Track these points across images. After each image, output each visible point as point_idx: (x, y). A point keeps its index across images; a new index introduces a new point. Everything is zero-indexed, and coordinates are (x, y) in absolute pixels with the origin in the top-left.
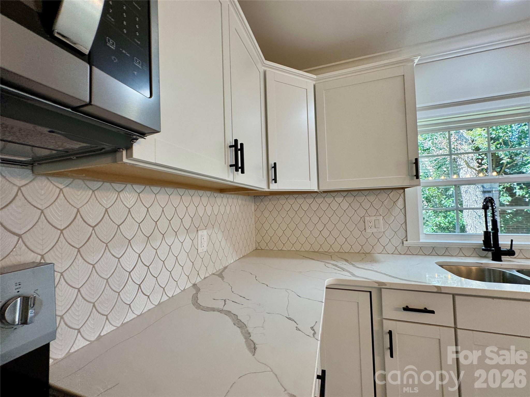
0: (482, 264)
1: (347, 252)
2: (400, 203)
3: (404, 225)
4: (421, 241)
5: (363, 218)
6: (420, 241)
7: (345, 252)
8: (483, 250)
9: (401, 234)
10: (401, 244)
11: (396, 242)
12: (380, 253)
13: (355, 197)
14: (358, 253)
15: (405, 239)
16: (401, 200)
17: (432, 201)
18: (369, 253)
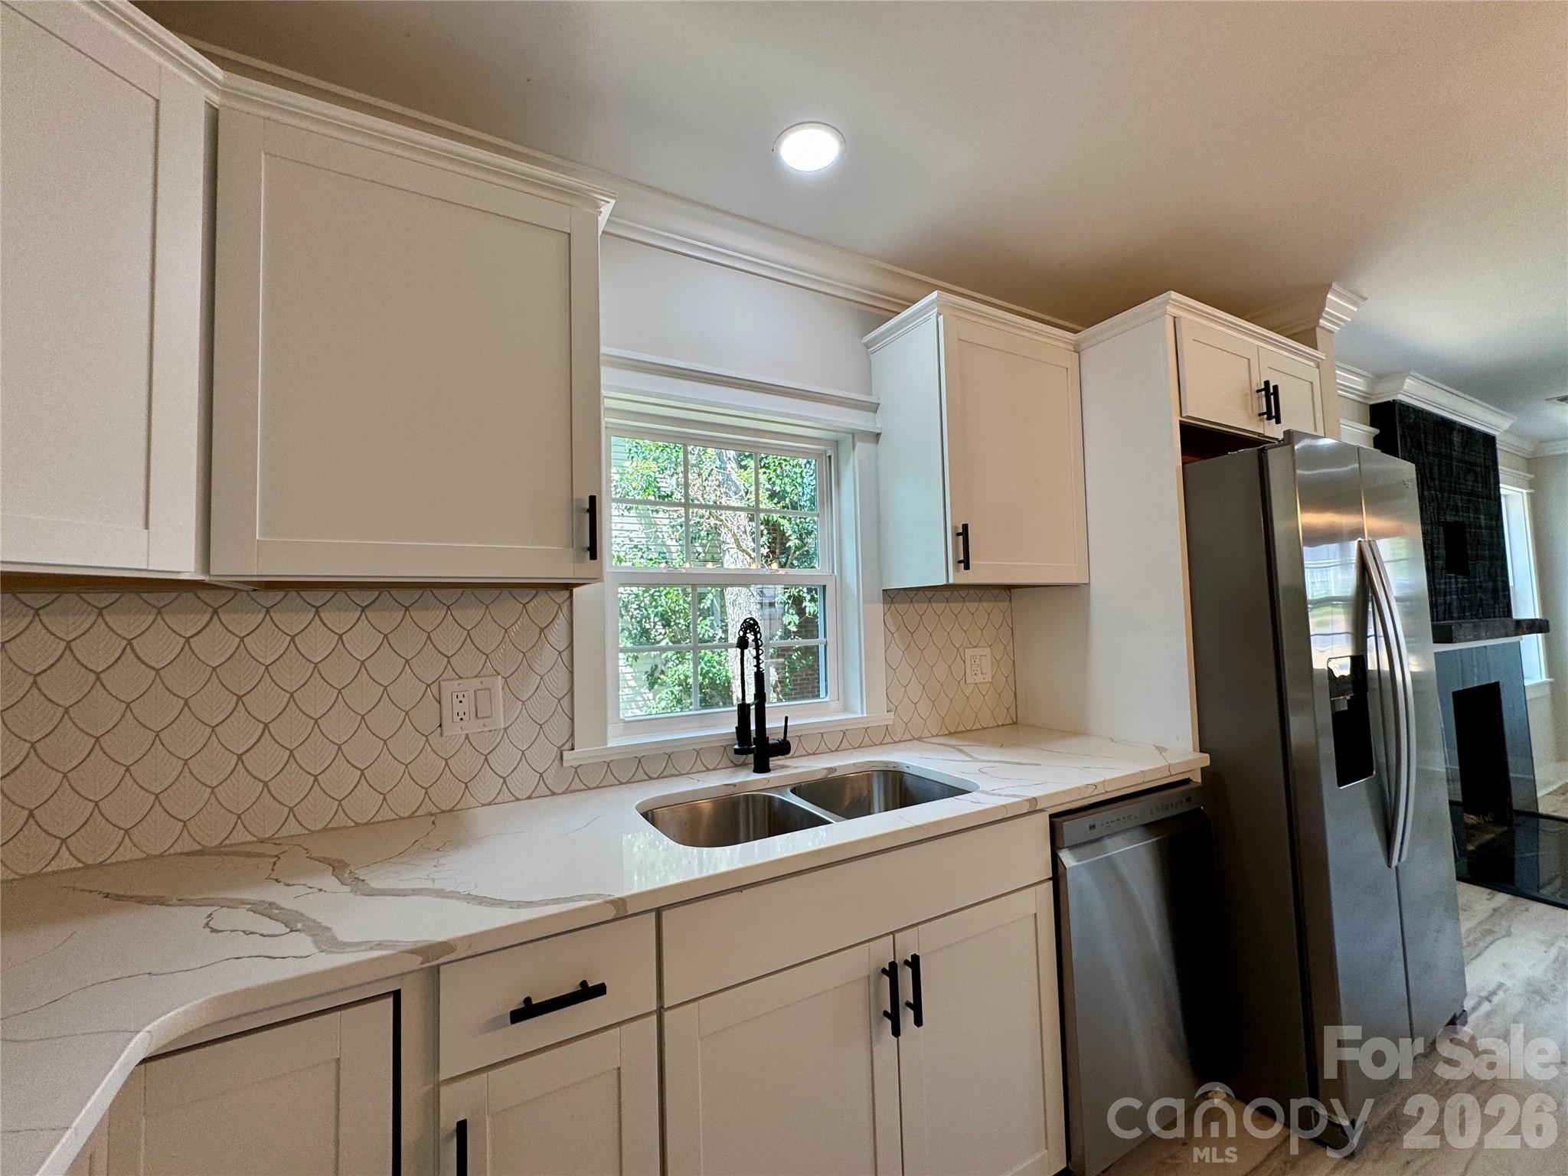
0: (734, 785)
1: (367, 824)
2: (557, 634)
3: (565, 702)
4: (609, 745)
5: (434, 687)
6: (606, 744)
7: (357, 824)
8: (737, 752)
9: (557, 730)
10: (557, 762)
11: (543, 755)
12: (489, 804)
13: (407, 609)
14: (411, 816)
15: (568, 746)
16: (561, 622)
17: (672, 623)
18: (451, 810)
